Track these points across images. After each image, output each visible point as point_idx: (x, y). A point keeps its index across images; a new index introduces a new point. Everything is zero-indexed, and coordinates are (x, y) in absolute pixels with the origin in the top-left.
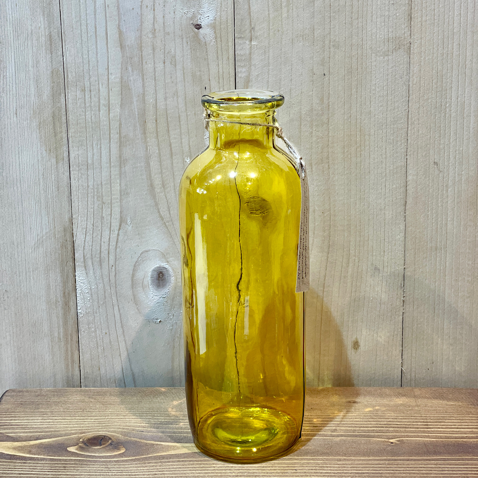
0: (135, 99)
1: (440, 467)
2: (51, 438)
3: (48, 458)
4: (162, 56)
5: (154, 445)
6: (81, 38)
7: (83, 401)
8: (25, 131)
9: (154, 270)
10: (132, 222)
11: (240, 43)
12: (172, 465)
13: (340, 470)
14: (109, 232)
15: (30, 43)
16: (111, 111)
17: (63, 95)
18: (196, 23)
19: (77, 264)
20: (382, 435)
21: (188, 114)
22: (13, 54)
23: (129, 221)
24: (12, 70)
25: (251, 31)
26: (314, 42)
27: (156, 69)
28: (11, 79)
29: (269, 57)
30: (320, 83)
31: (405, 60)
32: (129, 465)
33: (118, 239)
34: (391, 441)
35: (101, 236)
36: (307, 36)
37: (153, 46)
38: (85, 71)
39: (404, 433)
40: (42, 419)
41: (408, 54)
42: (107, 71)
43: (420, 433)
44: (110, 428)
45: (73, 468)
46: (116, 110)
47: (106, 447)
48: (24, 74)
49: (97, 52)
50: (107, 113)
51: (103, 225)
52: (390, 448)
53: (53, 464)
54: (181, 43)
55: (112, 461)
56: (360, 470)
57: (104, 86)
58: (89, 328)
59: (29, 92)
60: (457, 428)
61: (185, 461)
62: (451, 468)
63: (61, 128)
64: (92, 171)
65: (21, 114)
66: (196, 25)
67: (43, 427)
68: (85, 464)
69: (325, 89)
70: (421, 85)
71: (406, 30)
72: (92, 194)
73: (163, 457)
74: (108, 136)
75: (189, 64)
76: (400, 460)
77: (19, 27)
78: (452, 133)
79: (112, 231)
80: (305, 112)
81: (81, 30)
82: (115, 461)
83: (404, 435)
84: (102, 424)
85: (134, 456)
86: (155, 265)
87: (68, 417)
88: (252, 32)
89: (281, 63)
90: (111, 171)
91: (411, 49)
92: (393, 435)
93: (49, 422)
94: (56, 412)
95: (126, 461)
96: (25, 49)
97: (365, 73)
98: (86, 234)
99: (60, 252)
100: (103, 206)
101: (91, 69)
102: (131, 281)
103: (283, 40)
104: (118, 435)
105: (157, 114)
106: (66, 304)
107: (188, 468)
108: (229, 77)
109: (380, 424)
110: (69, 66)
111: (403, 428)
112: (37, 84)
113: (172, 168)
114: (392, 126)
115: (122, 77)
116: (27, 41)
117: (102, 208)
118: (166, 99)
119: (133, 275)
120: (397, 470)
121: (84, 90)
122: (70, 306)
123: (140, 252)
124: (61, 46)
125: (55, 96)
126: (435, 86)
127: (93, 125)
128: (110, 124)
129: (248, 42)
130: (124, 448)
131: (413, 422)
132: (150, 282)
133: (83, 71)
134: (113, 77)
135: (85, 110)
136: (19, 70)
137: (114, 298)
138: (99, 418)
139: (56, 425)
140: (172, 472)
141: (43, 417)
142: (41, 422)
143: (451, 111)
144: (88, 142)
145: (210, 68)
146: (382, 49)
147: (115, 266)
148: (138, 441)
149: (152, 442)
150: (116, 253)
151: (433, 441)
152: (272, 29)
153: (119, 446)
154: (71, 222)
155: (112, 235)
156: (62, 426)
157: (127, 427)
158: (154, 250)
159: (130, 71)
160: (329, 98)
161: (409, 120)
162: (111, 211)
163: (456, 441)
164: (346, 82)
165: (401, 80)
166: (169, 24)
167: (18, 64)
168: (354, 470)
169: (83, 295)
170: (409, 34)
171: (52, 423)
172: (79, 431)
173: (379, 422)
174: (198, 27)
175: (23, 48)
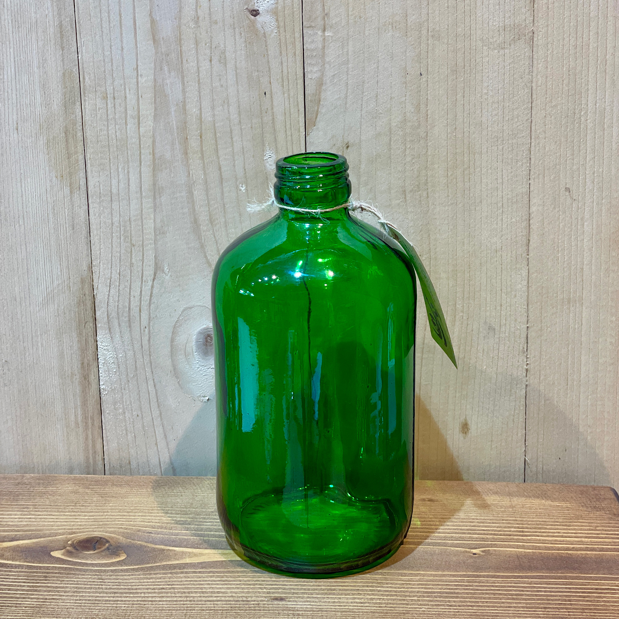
0: (173, 109)
1: (534, 587)
2: (31, 539)
3: (25, 565)
4: (208, 51)
5: (164, 550)
6: (102, 28)
7: (76, 492)
8: (29, 152)
9: (200, 333)
10: (171, 270)
11: (310, 34)
12: (185, 577)
13: (404, 588)
14: (140, 283)
15: (34, 35)
16: (141, 125)
17: (78, 104)
18: (251, 8)
19: (99, 325)
20: (463, 543)
21: (243, 127)
22: (12, 50)
23: (166, 269)
24: (11, 72)
25: (324, 18)
26: (406, 32)
27: (200, 69)
28: (9, 83)
29: (347, 51)
30: (416, 86)
31: (527, 54)
32: (129, 575)
33: (152, 293)
34: (474, 551)
35: (130, 288)
36: (398, 24)
37: (196, 38)
38: (107, 73)
39: (491, 541)
40: (21, 515)
41: (530, 47)
42: (136, 71)
43: (512, 542)
44: (109, 528)
45: (57, 578)
46: (148, 124)
47: (102, 551)
48: (27, 76)
49: (122, 47)
50: (136, 127)
51: (133, 274)
52: (472, 560)
53: (31, 572)
54: (233, 34)
55: (108, 570)
56: (430, 588)
57: (131, 91)
58: (115, 410)
59: (33, 100)
60: (562, 537)
61: (203, 572)
62: (549, 588)
63: (76, 147)
64: (118, 203)
65: (23, 129)
66: (252, 11)
67: (21, 525)
68: (72, 574)
69: (422, 93)
70: (548, 87)
71: (528, 14)
72: (118, 234)
73: (174, 567)
74: (139, 157)
75: (243, 62)
76: (484, 576)
77: (19, 15)
78: (588, 149)
79: (145, 282)
80: (396, 124)
81: (101, 18)
82: (112, 571)
83: (491, 544)
84: (99, 522)
85: (137, 565)
86: (201, 326)
87: (55, 512)
88: (326, 19)
89: (364, 60)
90: (142, 203)
91: (535, 39)
92: (477, 544)
93: (30, 518)
94: (40, 505)
95: (127, 570)
96: (28, 44)
97: (474, 72)
98: (110, 286)
99: (77, 309)
100: (133, 249)
101: (114, 69)
102: (170, 346)
103: (367, 29)
104: (117, 537)
105: (201, 128)
106: (85, 377)
107: (206, 581)
108: (296, 79)
109: (461, 530)
110: (85, 66)
111: (491, 534)
112: (44, 89)
113: (222, 199)
114: (510, 142)
115: (155, 80)
116: (30, 32)
117: (131, 251)
118: (213, 108)
119: (172, 340)
120: (478, 590)
121: (105, 98)
122: (90, 381)
123: (182, 309)
124: (75, 40)
125: (67, 105)
126: (567, 88)
127: (118, 143)
128: (140, 141)
129: (320, 33)
130: (124, 554)
131: (505, 527)
132: (194, 348)
133: (105, 71)
134: (144, 80)
135: (108, 123)
136: (20, 71)
137: (148, 370)
138: (95, 514)
139: (39, 522)
140: (184, 586)
141: (22, 511)
142: (19, 518)
143: (587, 120)
144: (111, 165)
145: (271, 67)
146: (496, 41)
147: (149, 328)
148: (144, 545)
149: (162, 547)
150: (149, 311)
151: (529, 552)
152: (352, 15)
153: (118, 550)
154: (91, 271)
155: (145, 287)
156: (46, 523)
157: (131, 527)
158: (199, 306)
159: (166, 72)
160: (427, 105)
161: (533, 133)
162: (143, 255)
163: (558, 553)
164: (449, 83)
165: (521, 81)
166: (216, 9)
167: (19, 64)
168: (422, 588)
169: (107, 366)
170: (532, 21)
171: (34, 520)
172: (68, 531)
173: (460, 526)
174: (255, 13)
175: (26, 42)
